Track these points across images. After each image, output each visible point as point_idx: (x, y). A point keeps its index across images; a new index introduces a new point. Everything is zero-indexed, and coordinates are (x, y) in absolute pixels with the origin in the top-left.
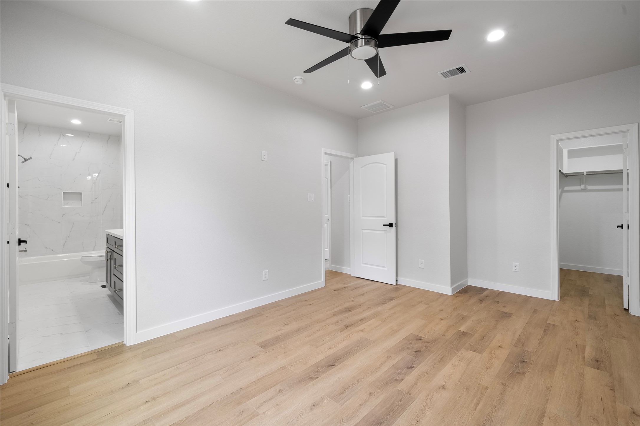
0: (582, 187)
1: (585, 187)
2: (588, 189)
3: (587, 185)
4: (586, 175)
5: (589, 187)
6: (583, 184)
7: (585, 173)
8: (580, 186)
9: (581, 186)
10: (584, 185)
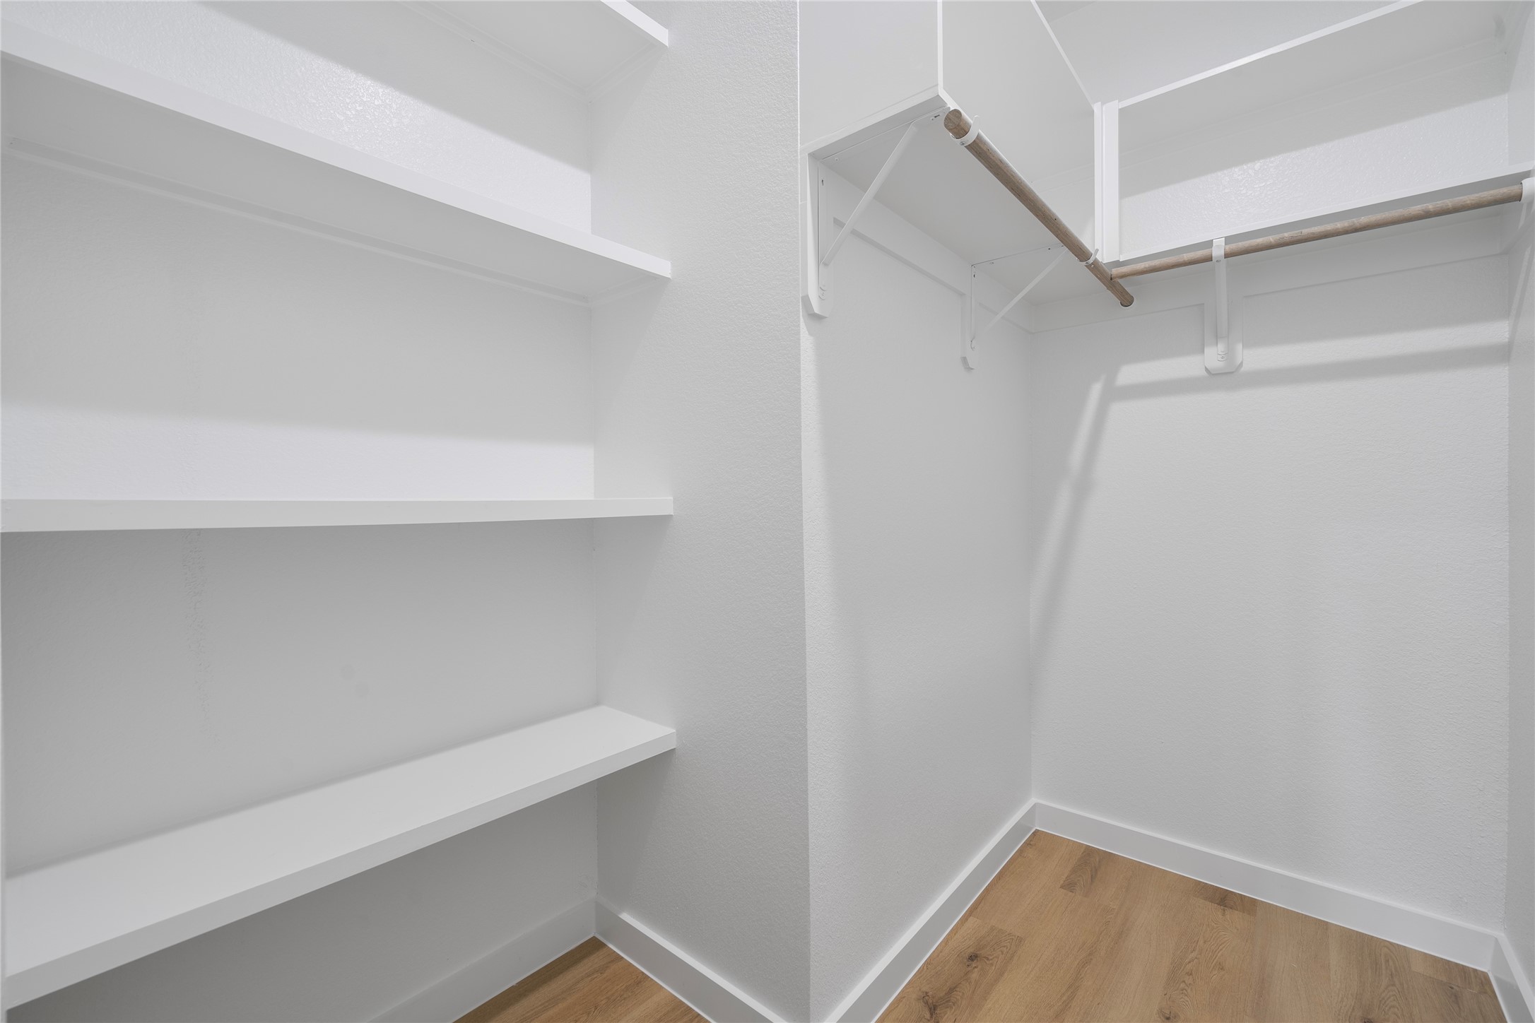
0: (1213, 356)
1: (1229, 355)
2: (1245, 368)
3: (1239, 347)
4: (1227, 255)
5: (1253, 358)
6: (1217, 338)
7: (1218, 251)
8: (1203, 352)
9: (1206, 350)
10: (1221, 347)
